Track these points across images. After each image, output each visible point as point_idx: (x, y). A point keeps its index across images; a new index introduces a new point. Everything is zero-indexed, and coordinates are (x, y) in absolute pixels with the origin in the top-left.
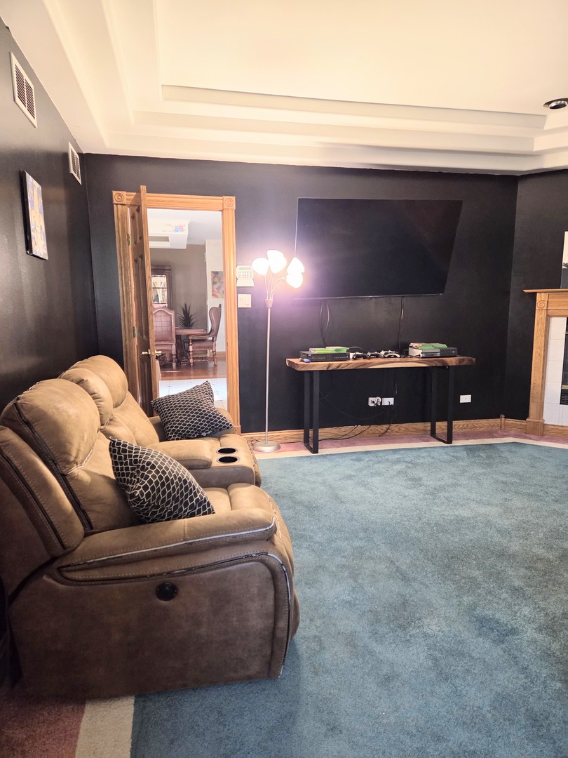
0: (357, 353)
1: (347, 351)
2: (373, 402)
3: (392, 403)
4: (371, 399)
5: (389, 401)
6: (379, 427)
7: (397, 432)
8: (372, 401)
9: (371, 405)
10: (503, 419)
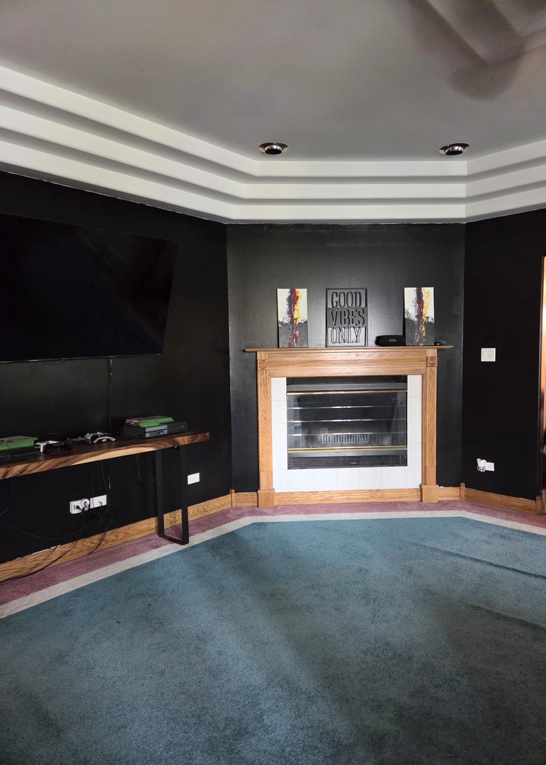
0: (51, 442)
1: (36, 442)
2: (78, 507)
3: (104, 503)
4: (73, 504)
5: (100, 501)
6: (88, 540)
7: (113, 541)
8: (76, 507)
9: (74, 511)
10: (233, 494)
